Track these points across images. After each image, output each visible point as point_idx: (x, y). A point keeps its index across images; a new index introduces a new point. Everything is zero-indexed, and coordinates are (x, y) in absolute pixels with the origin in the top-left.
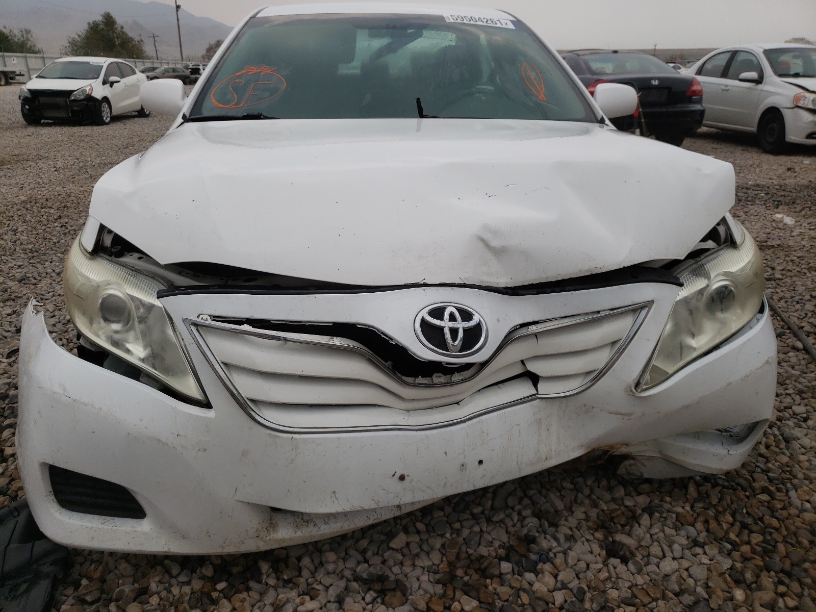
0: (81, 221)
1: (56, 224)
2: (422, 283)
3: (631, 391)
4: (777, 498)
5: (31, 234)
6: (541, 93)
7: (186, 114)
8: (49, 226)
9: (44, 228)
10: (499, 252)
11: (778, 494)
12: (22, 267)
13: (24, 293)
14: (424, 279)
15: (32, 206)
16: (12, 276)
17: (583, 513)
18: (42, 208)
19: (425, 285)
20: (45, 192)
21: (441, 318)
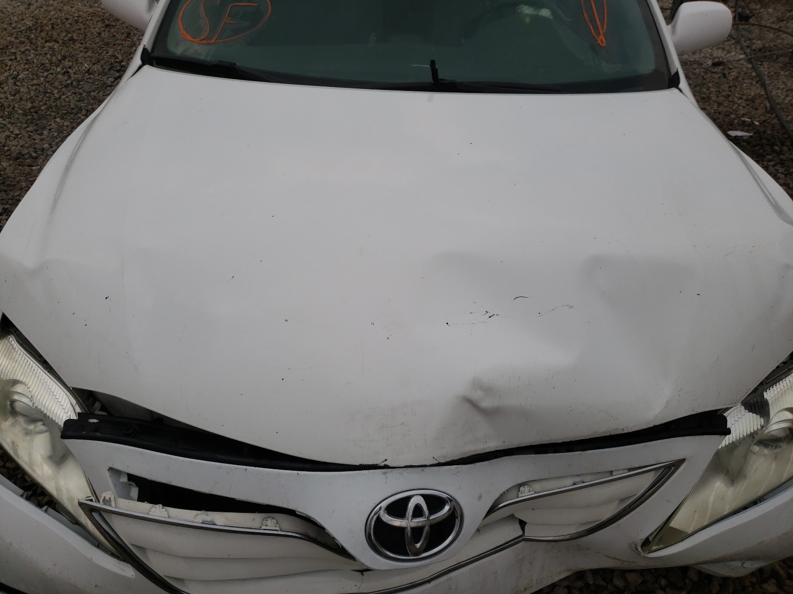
0: (86, 65)
1: (59, 70)
2: (382, 464)
3: (637, 549)
4: (786, 588)
5: (32, 85)
6: (601, 32)
7: (147, 47)
8: (51, 71)
9: (46, 74)
10: (489, 414)
11: (787, 581)
12: (19, 136)
13: (18, 181)
14: (386, 460)
15: (36, 37)
16: (8, 150)
17: (565, 587)
18: (46, 41)
19: (386, 467)
20: (52, 13)
21: (401, 514)
